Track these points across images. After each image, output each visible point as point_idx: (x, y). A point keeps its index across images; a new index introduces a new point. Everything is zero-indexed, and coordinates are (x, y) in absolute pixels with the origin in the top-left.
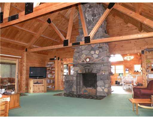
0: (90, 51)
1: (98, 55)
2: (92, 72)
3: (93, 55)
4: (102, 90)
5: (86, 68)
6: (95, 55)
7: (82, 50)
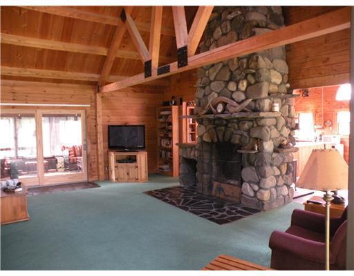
0: (227, 83)
1: (245, 92)
2: (232, 140)
3: (233, 92)
4: (252, 194)
5: (219, 130)
6: (237, 93)
7: (211, 82)
